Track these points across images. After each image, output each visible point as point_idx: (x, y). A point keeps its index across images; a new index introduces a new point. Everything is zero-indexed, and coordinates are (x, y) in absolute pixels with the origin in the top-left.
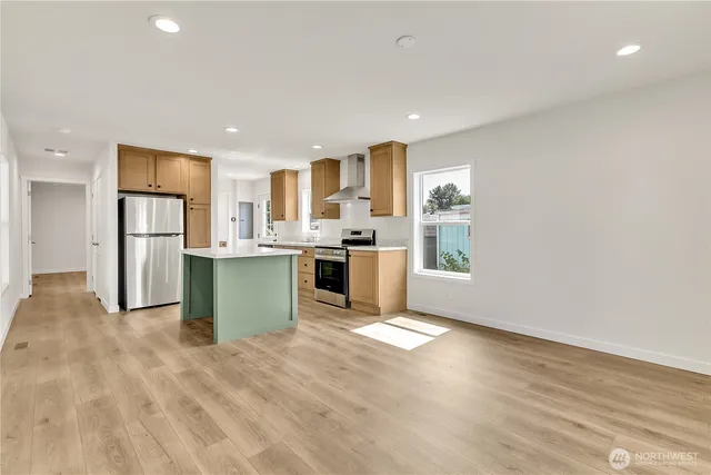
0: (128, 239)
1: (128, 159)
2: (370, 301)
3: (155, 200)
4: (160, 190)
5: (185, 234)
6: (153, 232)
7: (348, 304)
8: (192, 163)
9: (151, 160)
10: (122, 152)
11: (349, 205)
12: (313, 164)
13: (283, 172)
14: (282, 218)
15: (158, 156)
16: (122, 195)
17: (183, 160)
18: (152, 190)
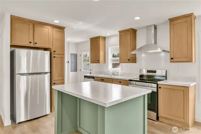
0: (17, 77)
1: (17, 25)
2: (183, 120)
3: (32, 51)
4: (36, 46)
5: (51, 72)
6: (30, 72)
7: (158, 118)
8: (55, 30)
9: (31, 26)
10: (13, 21)
11: (143, 55)
12: (120, 32)
13: (98, 38)
14: (98, 61)
15: (35, 24)
16: (13, 49)
17: (49, 28)
18: (32, 45)
